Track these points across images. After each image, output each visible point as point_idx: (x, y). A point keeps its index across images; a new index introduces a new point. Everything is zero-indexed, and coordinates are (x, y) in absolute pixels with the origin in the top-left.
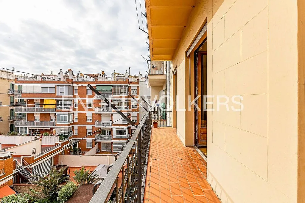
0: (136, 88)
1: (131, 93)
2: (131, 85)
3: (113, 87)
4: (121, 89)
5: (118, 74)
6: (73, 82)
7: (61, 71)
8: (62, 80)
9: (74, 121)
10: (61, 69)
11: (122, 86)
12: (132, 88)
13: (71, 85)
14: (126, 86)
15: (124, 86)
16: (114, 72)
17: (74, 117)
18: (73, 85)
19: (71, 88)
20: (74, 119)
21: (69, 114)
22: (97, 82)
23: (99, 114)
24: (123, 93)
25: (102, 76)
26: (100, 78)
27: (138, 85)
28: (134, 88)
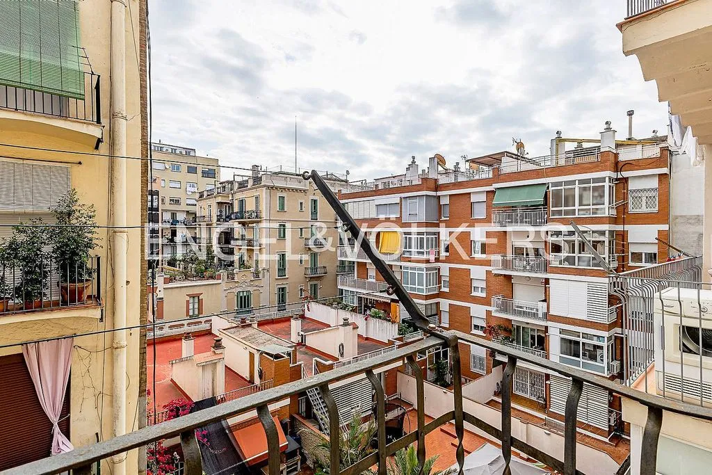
0: (654, 183)
1: (625, 206)
2: (625, 174)
3: (551, 189)
4: (585, 194)
5: (580, 142)
6: (437, 188)
9: (440, 287)
11: (587, 181)
12: (632, 185)
13: (433, 193)
14: (603, 180)
15: (595, 180)
16: (556, 136)
17: (440, 277)
18: (439, 193)
19: (434, 201)
20: (440, 283)
21: (427, 269)
22: (498, 177)
23: (505, 276)
24: (591, 207)
25: (517, 157)
26: (508, 166)
27: (665, 170)
28: (643, 183)
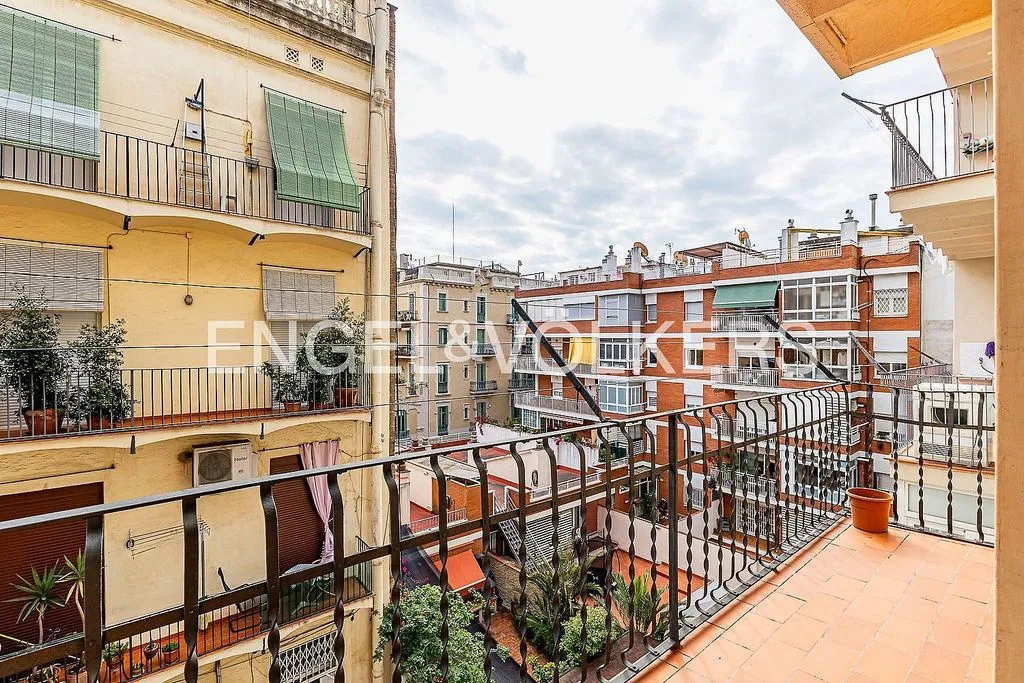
0: (903, 283)
1: (870, 309)
2: (870, 272)
3: (783, 288)
4: (823, 294)
5: (814, 232)
6: (642, 284)
7: (611, 253)
8: (614, 278)
9: (645, 406)
10: (611, 247)
11: (826, 280)
12: (878, 285)
13: (637, 292)
14: (844, 278)
15: (835, 279)
16: (788, 225)
17: (645, 393)
18: (644, 291)
19: (638, 301)
20: (645, 400)
21: (631, 384)
22: (718, 272)
23: (727, 391)
24: (831, 310)
25: (741, 250)
26: (730, 259)
27: (915, 268)
28: (890, 283)
